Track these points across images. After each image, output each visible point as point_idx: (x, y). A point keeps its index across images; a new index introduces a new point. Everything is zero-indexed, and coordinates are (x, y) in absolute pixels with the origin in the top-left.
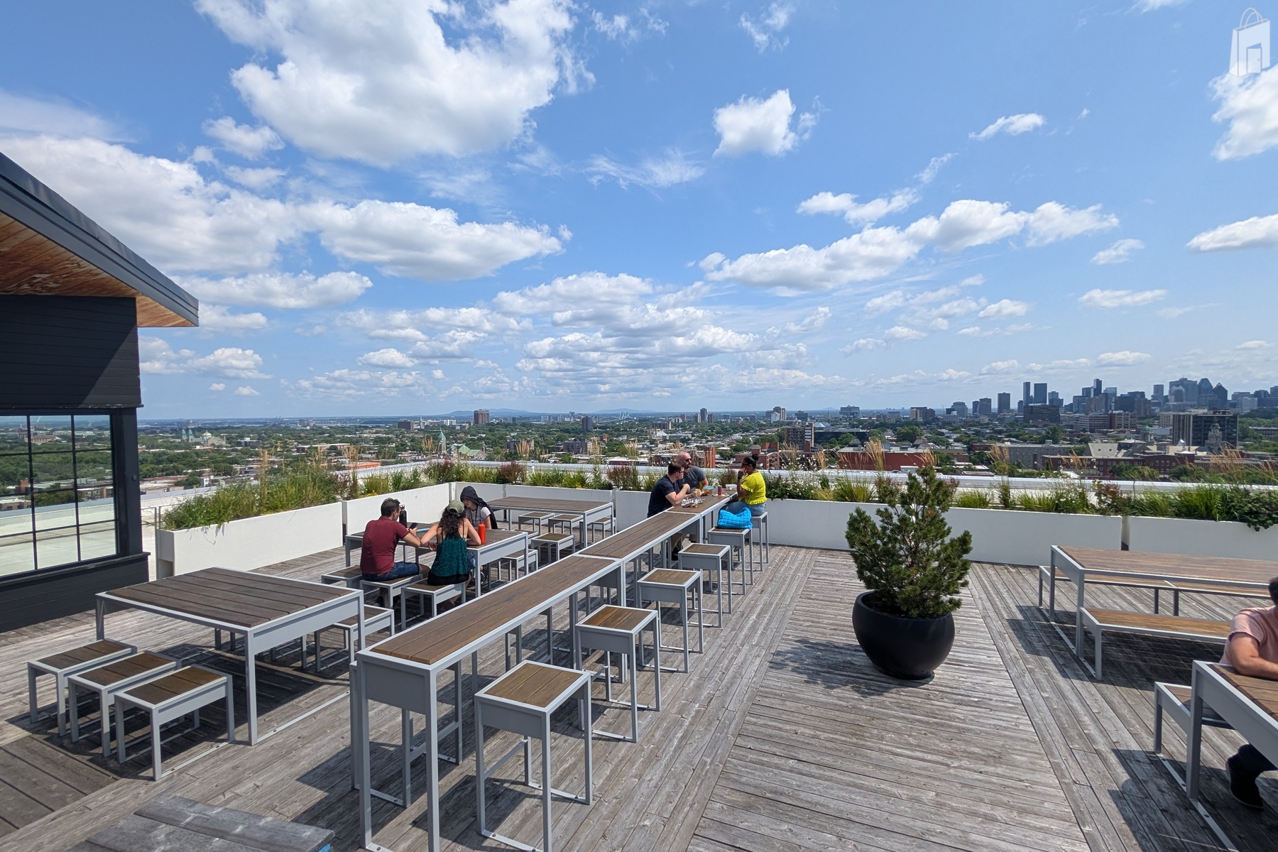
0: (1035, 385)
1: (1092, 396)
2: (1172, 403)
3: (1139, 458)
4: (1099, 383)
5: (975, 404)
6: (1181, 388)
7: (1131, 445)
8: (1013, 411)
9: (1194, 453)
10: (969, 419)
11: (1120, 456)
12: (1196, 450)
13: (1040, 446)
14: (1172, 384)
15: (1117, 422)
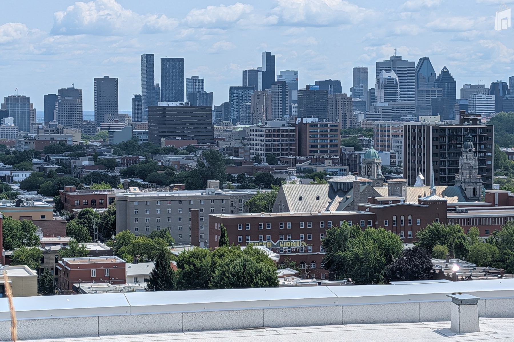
0: (163, 60)
1: (260, 88)
2: (381, 103)
3: (366, 213)
4: (270, 59)
5: (49, 100)
6: (393, 75)
7: (350, 186)
8: (123, 117)
9: (441, 198)
10: (43, 136)
11: (333, 210)
12: (444, 194)
13: (197, 193)
14: (381, 67)
15: (309, 142)
